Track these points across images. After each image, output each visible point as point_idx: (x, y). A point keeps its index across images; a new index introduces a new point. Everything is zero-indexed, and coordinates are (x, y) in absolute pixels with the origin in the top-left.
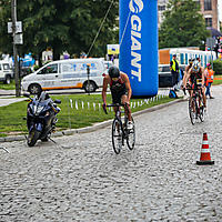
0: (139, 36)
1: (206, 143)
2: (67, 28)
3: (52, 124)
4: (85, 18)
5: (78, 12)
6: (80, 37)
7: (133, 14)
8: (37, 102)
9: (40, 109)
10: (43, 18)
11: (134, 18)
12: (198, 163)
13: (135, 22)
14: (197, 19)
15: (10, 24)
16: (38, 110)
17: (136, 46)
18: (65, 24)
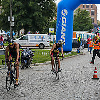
0: (65, 26)
1: (96, 71)
2: (32, 20)
3: (31, 61)
4: (40, 16)
5: (37, 13)
6: (37, 24)
7: (63, 16)
8: (26, 51)
9: (27, 54)
10: (21, 16)
11: (64, 18)
12: (92, 79)
13: (64, 20)
14: (88, 19)
15: (9, 18)
16: (26, 55)
17: (64, 30)
18: (31, 18)
